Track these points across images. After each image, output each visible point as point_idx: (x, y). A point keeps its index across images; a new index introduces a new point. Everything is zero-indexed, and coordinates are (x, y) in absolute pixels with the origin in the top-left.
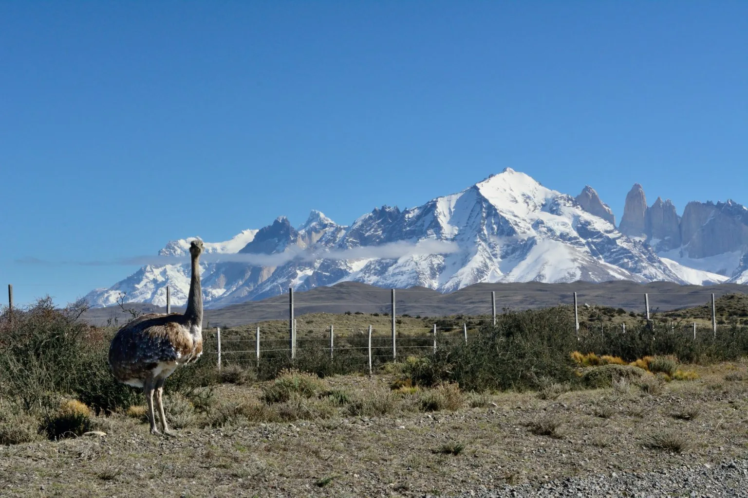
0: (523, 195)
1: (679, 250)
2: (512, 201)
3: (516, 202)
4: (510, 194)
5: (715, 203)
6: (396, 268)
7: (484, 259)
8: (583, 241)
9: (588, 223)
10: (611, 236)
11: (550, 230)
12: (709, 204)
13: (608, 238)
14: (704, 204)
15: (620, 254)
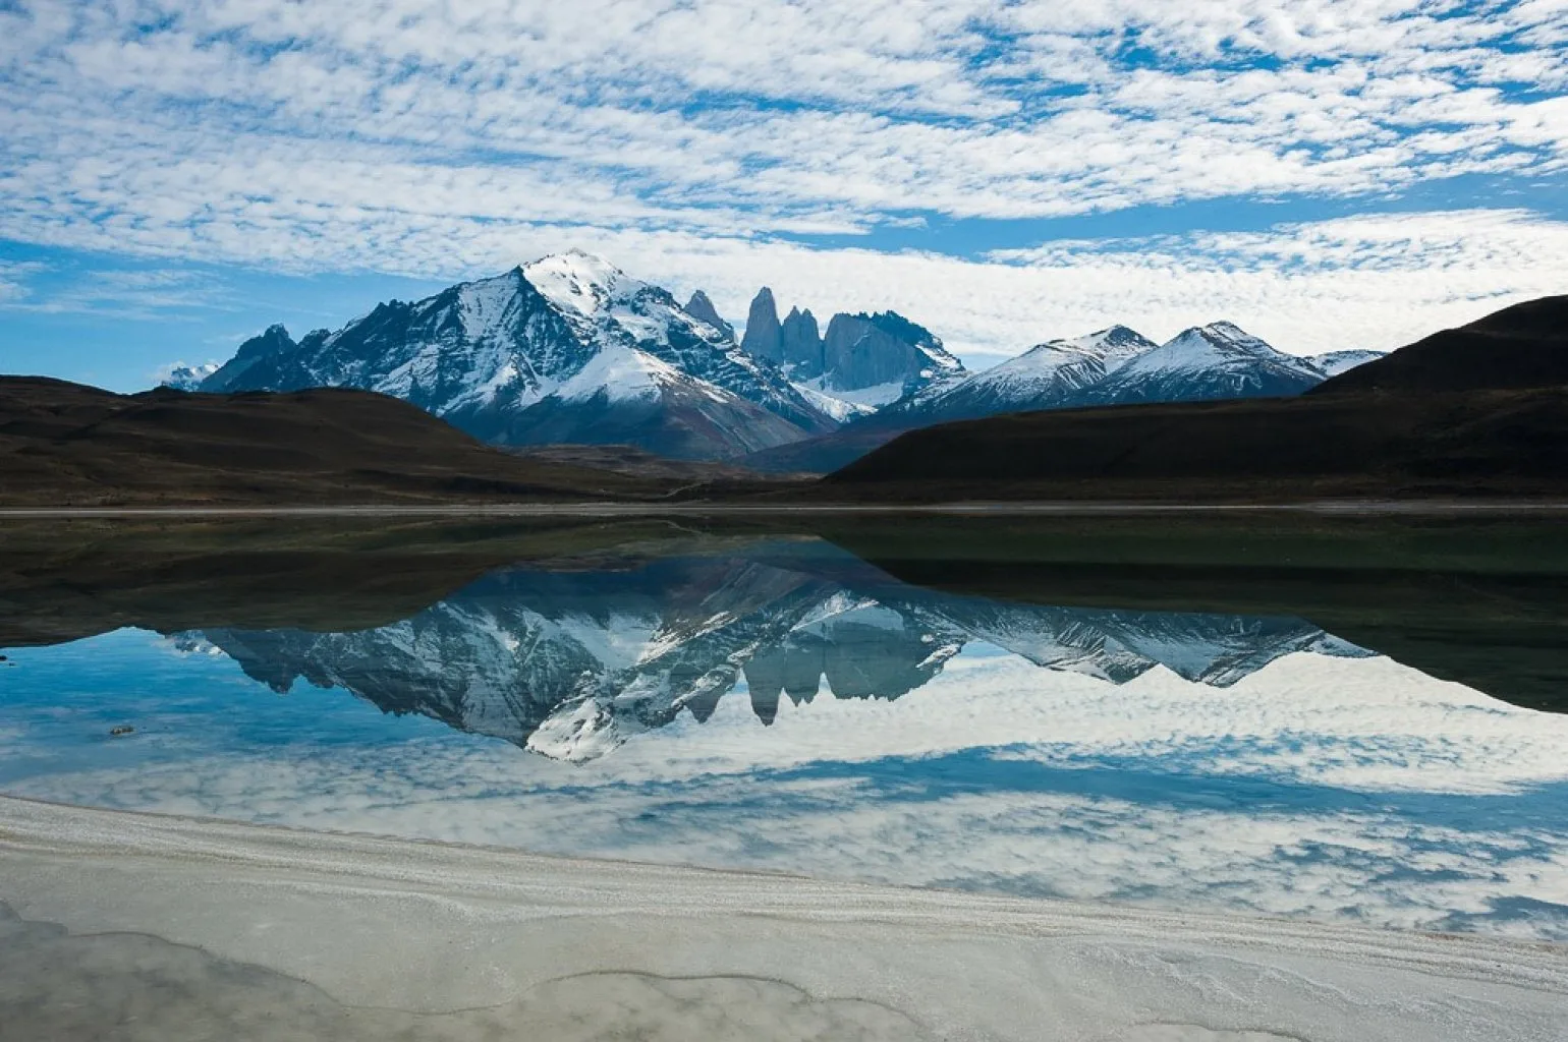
0: (593, 285)
1: (820, 378)
2: (574, 292)
3: (580, 293)
4: (572, 283)
5: (870, 315)
6: (384, 386)
7: (519, 374)
8: (677, 353)
9: (686, 326)
10: (719, 346)
11: (627, 334)
12: (863, 316)
13: (713, 348)
14: (855, 317)
15: (730, 372)
